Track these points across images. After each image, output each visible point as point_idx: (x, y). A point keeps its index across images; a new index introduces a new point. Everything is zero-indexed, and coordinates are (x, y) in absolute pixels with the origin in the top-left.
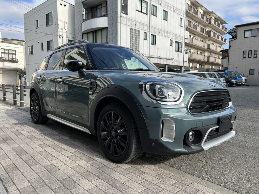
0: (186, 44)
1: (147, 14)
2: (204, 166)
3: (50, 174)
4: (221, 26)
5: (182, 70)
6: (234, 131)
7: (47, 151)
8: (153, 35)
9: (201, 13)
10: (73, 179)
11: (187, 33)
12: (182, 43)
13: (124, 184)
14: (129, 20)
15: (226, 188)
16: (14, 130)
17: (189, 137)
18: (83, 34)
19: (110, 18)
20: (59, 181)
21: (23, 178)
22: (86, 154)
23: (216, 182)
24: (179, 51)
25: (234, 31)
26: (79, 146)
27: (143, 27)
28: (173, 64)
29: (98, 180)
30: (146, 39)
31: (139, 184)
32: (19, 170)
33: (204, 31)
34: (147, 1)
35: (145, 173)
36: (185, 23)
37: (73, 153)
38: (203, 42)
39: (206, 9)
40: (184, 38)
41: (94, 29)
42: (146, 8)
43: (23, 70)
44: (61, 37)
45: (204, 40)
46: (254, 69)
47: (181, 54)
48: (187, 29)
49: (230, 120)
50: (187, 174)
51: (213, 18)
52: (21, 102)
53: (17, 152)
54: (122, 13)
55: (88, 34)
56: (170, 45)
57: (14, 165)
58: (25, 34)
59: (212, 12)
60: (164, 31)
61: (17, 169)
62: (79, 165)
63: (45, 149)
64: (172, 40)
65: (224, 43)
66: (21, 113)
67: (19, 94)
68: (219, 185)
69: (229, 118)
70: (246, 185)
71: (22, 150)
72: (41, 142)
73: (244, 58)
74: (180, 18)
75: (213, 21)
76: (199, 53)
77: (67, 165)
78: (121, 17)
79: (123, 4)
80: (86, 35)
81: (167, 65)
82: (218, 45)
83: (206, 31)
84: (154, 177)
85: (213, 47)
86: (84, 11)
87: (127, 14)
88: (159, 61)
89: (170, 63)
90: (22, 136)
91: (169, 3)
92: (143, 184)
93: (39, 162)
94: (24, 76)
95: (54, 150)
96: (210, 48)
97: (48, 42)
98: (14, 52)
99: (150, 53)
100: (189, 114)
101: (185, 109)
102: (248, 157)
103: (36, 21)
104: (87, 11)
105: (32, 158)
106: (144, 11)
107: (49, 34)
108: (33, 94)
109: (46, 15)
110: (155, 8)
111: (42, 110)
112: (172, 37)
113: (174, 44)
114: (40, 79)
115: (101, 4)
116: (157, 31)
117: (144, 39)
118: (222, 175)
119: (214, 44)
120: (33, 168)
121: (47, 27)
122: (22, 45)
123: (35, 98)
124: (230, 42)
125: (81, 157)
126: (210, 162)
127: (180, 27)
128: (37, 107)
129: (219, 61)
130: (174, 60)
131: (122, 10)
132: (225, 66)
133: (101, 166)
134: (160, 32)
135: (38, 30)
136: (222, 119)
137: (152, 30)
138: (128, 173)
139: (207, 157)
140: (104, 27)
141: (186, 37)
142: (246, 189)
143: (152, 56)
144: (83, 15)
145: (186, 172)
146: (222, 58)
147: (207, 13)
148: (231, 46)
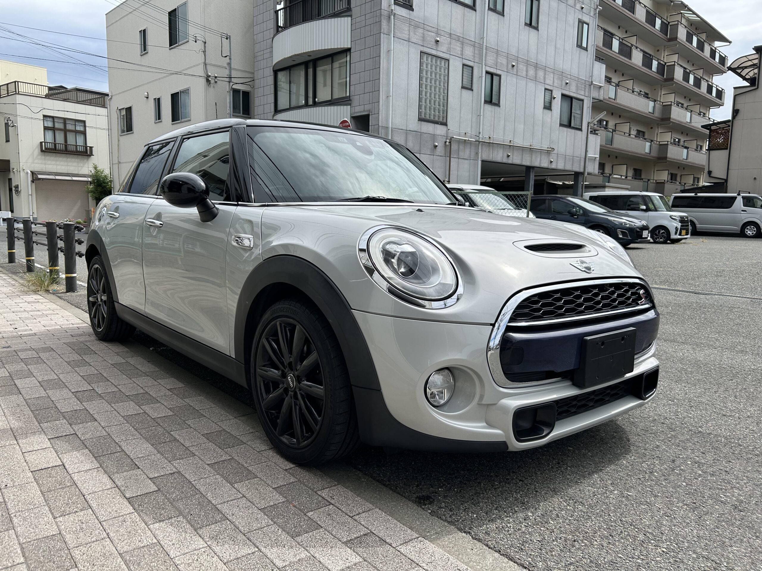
0: (596, 104)
1: (473, 7)
4: (707, 48)
5: (580, 186)
8: (492, 75)
9: (645, 6)
11: (600, 69)
12: (583, 100)
14: (416, 27)
18: (276, 72)
19: (358, 19)
24: (572, 125)
25: (750, 63)
27: (459, 49)
28: (553, 166)
33: (655, 63)
36: (594, 39)
38: (648, 98)
40: (590, 85)
41: (308, 54)
44: (213, 81)
45: (652, 91)
47: (581, 136)
48: (600, 57)
51: (684, 21)
52: (67, 278)
54: (395, 4)
55: (292, 72)
56: (545, 108)
58: (109, 71)
59: (682, 6)
60: (527, 63)
64: (551, 91)
65: (717, 101)
66: (57, 312)
74: (579, 20)
75: (682, 34)
76: (634, 132)
78: (392, 17)
80: (286, 74)
81: (533, 167)
82: (697, 108)
83: (659, 64)
85: (678, 115)
86: (279, 2)
87: (410, 7)
88: (508, 156)
89: (542, 162)
95: (95, 464)
96: (670, 118)
97: (173, 95)
98: (80, 128)
99: (481, 131)
103: (140, 31)
107: (176, 73)
109: (170, 13)
112: (551, 81)
113: (557, 104)
116: (504, 61)
117: (463, 87)
119: (685, 106)
121: (170, 49)
122: (104, 106)
124: (737, 98)
127: (578, 49)
129: (698, 158)
130: (555, 152)
132: (719, 173)
134: (513, 66)
135: (146, 60)
137: (491, 59)
140: (339, 47)
141: (595, 83)
143: (487, 140)
144: (277, 12)
146: (709, 149)
147: (664, 5)
148: (740, 112)
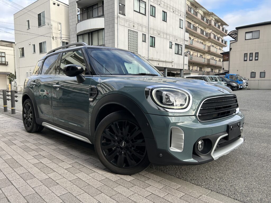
0: (186, 46)
1: (145, 15)
2: (211, 176)
3: (48, 189)
4: (221, 28)
5: (182, 74)
6: (242, 138)
7: (43, 163)
8: (152, 37)
9: (201, 14)
10: (73, 194)
11: (187, 35)
12: (182, 45)
13: (129, 199)
14: (127, 21)
15: (237, 200)
16: (5, 140)
17: (198, 146)
18: (78, 36)
19: (107, 19)
20: (58, 197)
21: (18, 194)
22: (85, 166)
23: (226, 193)
24: (179, 53)
25: (235, 33)
26: (77, 156)
27: (141, 29)
28: (173, 67)
29: (100, 195)
30: (144, 41)
31: (145, 198)
32: (13, 185)
33: (205, 33)
34: (145, 1)
35: (151, 185)
36: (185, 25)
37: (71, 164)
38: (203, 44)
39: (206, 10)
40: (184, 40)
41: (90, 30)
42: (144, 9)
43: (14, 73)
44: (55, 39)
45: (204, 42)
46: (255, 72)
47: (181, 57)
48: (187, 31)
49: (239, 127)
50: (195, 185)
51: (214, 19)
52: (12, 109)
53: (10, 165)
54: (119, 13)
55: (84, 36)
56: (170, 48)
57: (8, 180)
58: (15, 35)
59: (213, 14)
60: (164, 33)
61: (11, 184)
62: (79, 178)
63: (41, 160)
64: (172, 42)
65: (225, 45)
66: (12, 120)
67: (10, 100)
68: (229, 196)
69: (238, 125)
70: (257, 196)
71: (16, 162)
72: (36, 153)
73: (245, 61)
74: (180, 19)
75: (213, 23)
76: (199, 55)
77: (66, 178)
78: (118, 18)
79: (120, 5)
80: (81, 37)
81: (167, 68)
82: (218, 47)
83: (206, 33)
84: (160, 189)
85: (213, 50)
86: (78, 12)
87: (124, 15)
88: (158, 64)
89: (169, 66)
90: (14, 146)
91: (169, 3)
92: (149, 198)
93: (35, 176)
94: (15, 80)
95: (51, 162)
96: (210, 51)
97: (40, 44)
98: (3, 55)
99: (149, 56)
100: (199, 122)
101: (194, 117)
102: (256, 165)
103: (27, 21)
104: (82, 11)
105: (27, 172)
106: (142, 11)
107: (41, 36)
108: (27, 100)
109: (38, 15)
110: (154, 9)
111: (36, 118)
112: (172, 39)
113: (174, 46)
114: (33, 84)
115: (97, 4)
116: (156, 32)
117: (143, 41)
118: (231, 186)
119: (215, 46)
120: (28, 182)
121: (39, 27)
122: (12, 47)
123: (29, 105)
124: (231, 44)
125: (80, 169)
126: (218, 171)
127: (180, 28)
128: (30, 115)
129: (219, 64)
130: (174, 62)
131: (119, 10)
132: (226, 69)
133: (103, 179)
134: (159, 34)
135: (29, 31)
136: (231, 126)
137: (151, 32)
138: (133, 185)
139: (214, 167)
140: (100, 28)
141: (186, 39)
142: (258, 201)
143: (151, 59)
144: (78, 15)
145: (193, 184)
146: (223, 61)
147: (207, 14)
148: (232, 49)
